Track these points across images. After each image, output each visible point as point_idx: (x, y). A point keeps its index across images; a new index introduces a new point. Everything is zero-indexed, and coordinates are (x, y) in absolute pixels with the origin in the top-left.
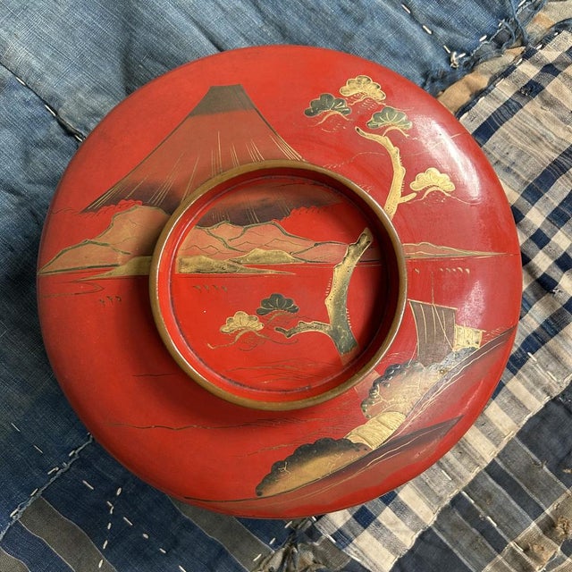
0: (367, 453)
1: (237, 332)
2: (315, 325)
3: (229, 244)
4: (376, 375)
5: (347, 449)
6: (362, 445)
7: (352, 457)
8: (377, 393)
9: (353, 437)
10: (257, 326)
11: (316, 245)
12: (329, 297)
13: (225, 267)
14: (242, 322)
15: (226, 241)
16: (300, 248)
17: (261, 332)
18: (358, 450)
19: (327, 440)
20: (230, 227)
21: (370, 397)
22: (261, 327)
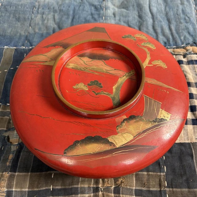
0: (114, 148)
1: (79, 89)
2: (107, 93)
3: (86, 63)
4: (125, 117)
5: (106, 143)
6: (113, 143)
7: (107, 148)
8: (124, 124)
9: (110, 139)
10: (86, 89)
11: (115, 70)
12: (115, 86)
13: (82, 69)
14: (81, 86)
15: (85, 61)
16: (109, 69)
17: (87, 91)
18: (111, 145)
19: (99, 137)
20: (88, 58)
21: (121, 125)
22: (87, 89)
